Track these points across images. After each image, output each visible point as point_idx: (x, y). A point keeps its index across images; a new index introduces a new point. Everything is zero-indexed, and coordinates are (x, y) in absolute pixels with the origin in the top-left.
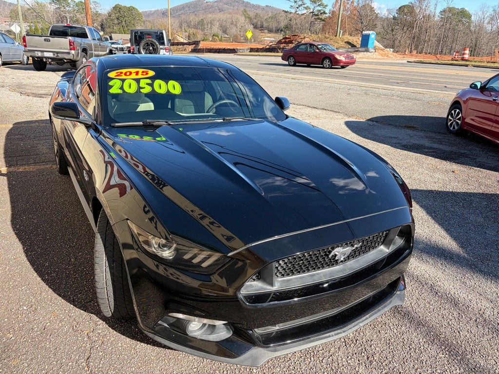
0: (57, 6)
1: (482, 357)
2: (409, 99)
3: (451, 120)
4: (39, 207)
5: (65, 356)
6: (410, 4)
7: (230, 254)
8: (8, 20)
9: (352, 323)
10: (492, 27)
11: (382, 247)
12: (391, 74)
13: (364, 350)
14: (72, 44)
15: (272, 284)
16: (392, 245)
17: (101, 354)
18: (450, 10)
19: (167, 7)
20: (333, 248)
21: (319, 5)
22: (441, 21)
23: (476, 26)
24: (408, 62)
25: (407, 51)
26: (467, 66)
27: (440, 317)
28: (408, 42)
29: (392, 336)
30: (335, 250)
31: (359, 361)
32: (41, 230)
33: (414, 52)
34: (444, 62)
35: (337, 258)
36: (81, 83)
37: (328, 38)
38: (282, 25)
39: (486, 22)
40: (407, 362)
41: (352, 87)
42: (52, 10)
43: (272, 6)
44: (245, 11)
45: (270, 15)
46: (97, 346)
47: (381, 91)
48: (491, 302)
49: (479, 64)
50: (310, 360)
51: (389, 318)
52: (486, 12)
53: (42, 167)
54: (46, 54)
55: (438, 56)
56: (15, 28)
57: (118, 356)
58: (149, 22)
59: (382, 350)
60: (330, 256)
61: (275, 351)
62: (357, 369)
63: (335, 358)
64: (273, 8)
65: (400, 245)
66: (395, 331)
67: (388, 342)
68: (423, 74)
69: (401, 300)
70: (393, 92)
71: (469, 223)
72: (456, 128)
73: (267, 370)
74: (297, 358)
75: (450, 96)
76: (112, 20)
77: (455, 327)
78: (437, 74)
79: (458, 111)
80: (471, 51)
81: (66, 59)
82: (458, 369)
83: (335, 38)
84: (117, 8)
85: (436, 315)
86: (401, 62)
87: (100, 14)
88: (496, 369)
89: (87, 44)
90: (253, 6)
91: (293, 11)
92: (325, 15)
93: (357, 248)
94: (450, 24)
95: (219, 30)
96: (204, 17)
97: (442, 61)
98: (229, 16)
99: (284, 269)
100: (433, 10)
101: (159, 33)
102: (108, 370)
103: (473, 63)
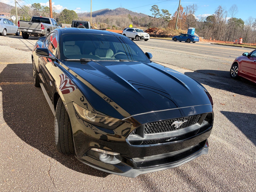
0: (35, 8)
1: (246, 182)
2: (211, 61)
3: (232, 71)
4: (25, 101)
5: (38, 169)
6: (213, 15)
7: (123, 120)
8: (10, 14)
9: (181, 160)
10: (254, 29)
11: (197, 124)
12: (203, 49)
13: (187, 175)
14: (43, 26)
15: (143, 137)
16: (202, 124)
17: (55, 169)
18: (233, 19)
19: (90, 12)
20: (173, 121)
21: (167, 14)
22: (229, 24)
23: (246, 28)
24: (211, 44)
25: (211, 39)
26: (241, 47)
27: (225, 162)
28: (211, 34)
29: (201, 170)
30: (174, 122)
31: (184, 180)
32: (26, 112)
33: (214, 40)
34: (229, 45)
35: (175, 126)
36: (48, 44)
37: (171, 30)
38: (148, 23)
39: (251, 26)
40: (208, 182)
41: (182, 54)
42: (32, 10)
43: (143, 13)
44: (129, 15)
45: (142, 18)
46: (54, 165)
47: (197, 56)
48: (251, 157)
49: (247, 46)
50: (159, 178)
51: (199, 161)
52: (251, 21)
53: (27, 83)
54: (29, 31)
55: (227, 42)
56: (14, 18)
57: (64, 171)
58: (81, 18)
59: (196, 176)
60: (172, 125)
61: (143, 171)
62: (183, 183)
63: (172, 178)
64: (143, 14)
65: (206, 124)
66: (202, 167)
67: (199, 172)
68: (219, 50)
69: (206, 152)
70: (203, 57)
71: (241, 120)
72: (235, 75)
73: (138, 182)
74: (153, 177)
75: (232, 61)
76: (62, 17)
77: (233, 167)
78: (226, 50)
79: (236, 67)
80: (244, 40)
81: (39, 34)
82: (234, 187)
83: (174, 30)
84: (65, 11)
85: (223, 161)
86: (208, 43)
87: (56, 14)
88: (253, 188)
89: (50, 27)
90: (134, 13)
91: (154, 16)
92: (169, 19)
93: (185, 122)
94: (233, 26)
95: (116, 24)
96: (108, 17)
97: (228, 44)
98: (121, 17)
99: (149, 130)
100: (224, 19)
101: (86, 23)
102: (59, 176)
103: (245, 46)
